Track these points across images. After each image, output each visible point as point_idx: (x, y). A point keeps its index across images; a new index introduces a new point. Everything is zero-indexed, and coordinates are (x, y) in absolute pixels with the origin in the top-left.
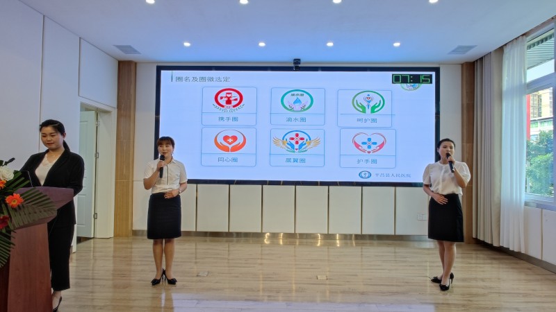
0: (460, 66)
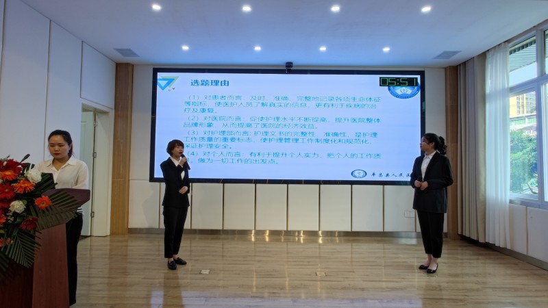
0: (443, 70)
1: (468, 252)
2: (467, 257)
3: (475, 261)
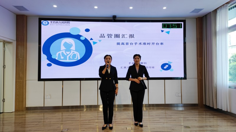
0: (195, 19)
1: (208, 114)
2: (208, 116)
3: (212, 119)
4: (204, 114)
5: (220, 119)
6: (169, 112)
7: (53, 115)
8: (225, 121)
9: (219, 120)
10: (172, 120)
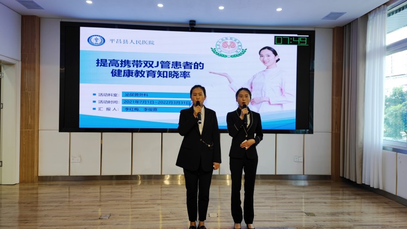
0: (332, 30)
1: (347, 192)
2: (347, 197)
3: (353, 201)
4: (341, 192)
5: (366, 201)
6: (281, 189)
7: (86, 191)
8: (375, 204)
9: (365, 203)
10: (285, 202)
